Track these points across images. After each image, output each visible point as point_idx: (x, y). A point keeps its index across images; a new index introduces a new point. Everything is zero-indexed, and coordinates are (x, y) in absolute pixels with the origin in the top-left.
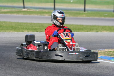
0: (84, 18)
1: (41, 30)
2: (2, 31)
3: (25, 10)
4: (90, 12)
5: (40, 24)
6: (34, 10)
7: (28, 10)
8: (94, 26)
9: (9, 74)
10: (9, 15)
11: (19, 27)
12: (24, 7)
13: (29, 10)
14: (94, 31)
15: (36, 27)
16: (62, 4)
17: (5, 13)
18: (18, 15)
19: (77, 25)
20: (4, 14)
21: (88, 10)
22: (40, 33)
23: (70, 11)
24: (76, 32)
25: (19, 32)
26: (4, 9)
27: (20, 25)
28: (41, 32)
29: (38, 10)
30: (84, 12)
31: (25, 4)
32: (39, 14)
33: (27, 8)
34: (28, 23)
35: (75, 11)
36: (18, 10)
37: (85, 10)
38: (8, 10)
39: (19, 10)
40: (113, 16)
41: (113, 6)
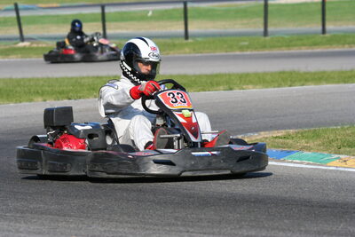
0: (188, 55)
1: (79, 95)
3: (26, 44)
4: (199, 39)
5: (72, 78)
7: (32, 43)
8: (217, 76)
11: (18, 89)
12: (22, 39)
13: (35, 45)
14: (221, 88)
15: (65, 88)
16: (122, 24)
18: (7, 60)
21: (195, 36)
25: (21, 102)
27: (19, 85)
28: (80, 98)
30: (185, 41)
31: (24, 28)
33: (29, 39)
34: (38, 79)
36: (7, 47)
37: (186, 36)
39: (10, 45)
40: (264, 47)
41: (261, 20)
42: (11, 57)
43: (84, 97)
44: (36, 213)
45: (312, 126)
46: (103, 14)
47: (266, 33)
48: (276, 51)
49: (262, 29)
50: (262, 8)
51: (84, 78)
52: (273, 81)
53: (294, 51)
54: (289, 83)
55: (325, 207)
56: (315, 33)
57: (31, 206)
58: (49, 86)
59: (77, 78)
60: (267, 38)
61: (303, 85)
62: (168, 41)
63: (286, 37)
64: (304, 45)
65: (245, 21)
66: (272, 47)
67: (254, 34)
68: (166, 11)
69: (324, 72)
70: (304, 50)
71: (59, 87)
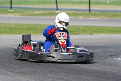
1: (78, 33)
2: (37, 34)
5: (76, 26)
6: (68, 12)
9: (51, 79)
10: (42, 17)
12: (57, 9)
15: (73, 30)
16: (97, 6)
17: (38, 15)
18: (51, 17)
19: (115, 27)
20: (36, 16)
22: (77, 35)
23: (106, 13)
24: (116, 34)
26: (36, 11)
28: (79, 34)
29: (71, 12)
32: (74, 16)
33: (60, 10)
35: (112, 13)
36: (51, 12)
38: (41, 12)
42: (53, 16)
43: (80, 34)
44: (59, 79)
51: (80, 26)
57: (57, 76)
59: (78, 26)
62: (115, 13)
71: (71, 29)
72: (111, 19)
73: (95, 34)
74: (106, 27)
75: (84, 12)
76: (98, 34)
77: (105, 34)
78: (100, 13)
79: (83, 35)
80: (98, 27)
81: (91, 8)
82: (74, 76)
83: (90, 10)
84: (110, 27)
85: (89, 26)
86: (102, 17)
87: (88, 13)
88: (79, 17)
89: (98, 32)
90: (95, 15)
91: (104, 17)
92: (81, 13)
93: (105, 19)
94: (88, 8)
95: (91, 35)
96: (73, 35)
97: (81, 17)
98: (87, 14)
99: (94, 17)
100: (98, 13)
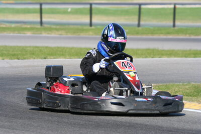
0: (91, 36)
1: (24, 57)
4: (99, 27)
5: (20, 47)
6: (8, 25)
15: (16, 52)
16: (52, 16)
21: (96, 25)
22: (23, 61)
23: (67, 27)
28: (25, 59)
29: (13, 25)
30: (89, 27)
32: (16, 32)
35: (76, 27)
37: (91, 25)
40: (137, 33)
41: (136, 17)
43: (27, 58)
45: (165, 82)
46: (41, 9)
47: (139, 25)
48: (144, 36)
49: (136, 22)
50: (138, 10)
51: (26, 47)
52: (142, 54)
53: (155, 36)
54: (152, 56)
55: (171, 131)
56: (169, 27)
58: (6, 51)
59: (23, 47)
60: (140, 28)
61: (160, 57)
62: (79, 27)
63: (151, 28)
64: (162, 33)
65: (127, 17)
66: (142, 34)
67: (132, 25)
68: (79, 9)
69: (173, 51)
70: (162, 36)
71: (13, 51)
72: (74, 36)
73: (51, 59)
74: (67, 48)
75: (33, 26)
76: (54, 58)
77: (65, 58)
78: (58, 27)
79: (32, 60)
80: (55, 48)
81: (44, 20)
82: (20, 121)
83: (41, 23)
84: (73, 48)
85: (41, 47)
86: (60, 33)
87: (39, 26)
88: (26, 32)
89: (55, 55)
90: (50, 29)
91: (63, 32)
92: (29, 26)
93: (65, 36)
94: (39, 20)
95: (44, 60)
96: (16, 60)
97: (29, 34)
98: (37, 28)
99: (48, 34)
100: (54, 27)
